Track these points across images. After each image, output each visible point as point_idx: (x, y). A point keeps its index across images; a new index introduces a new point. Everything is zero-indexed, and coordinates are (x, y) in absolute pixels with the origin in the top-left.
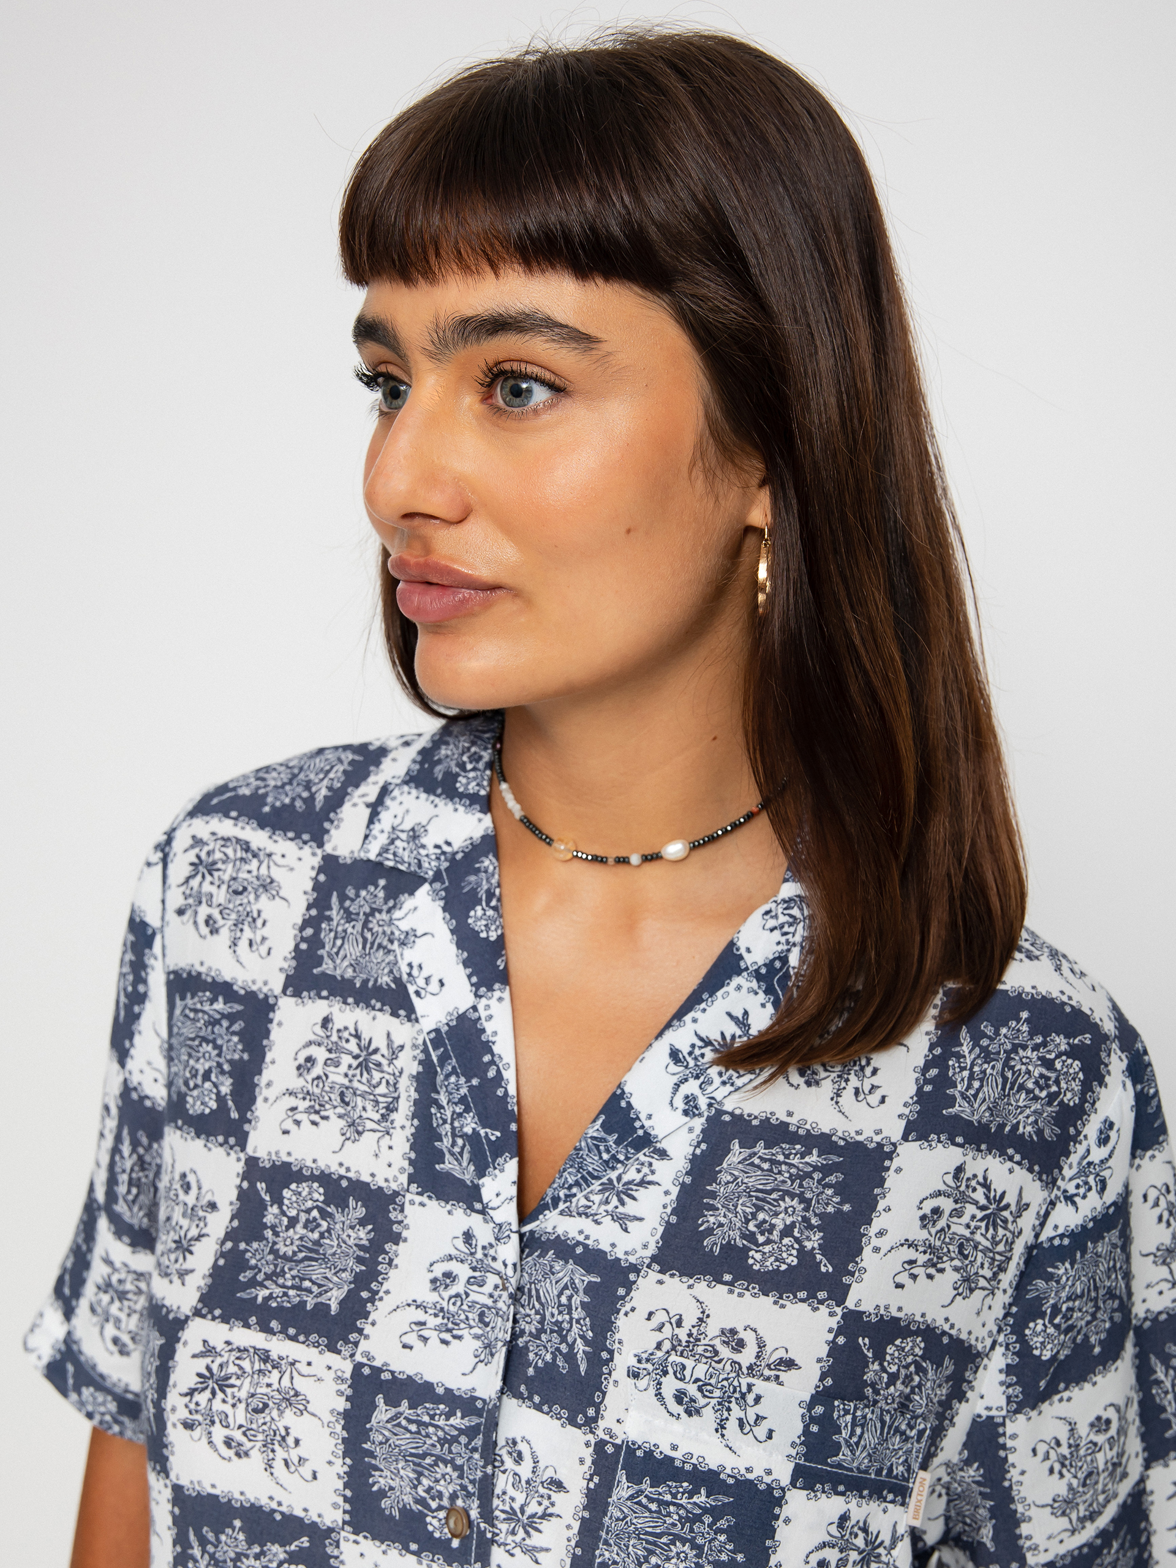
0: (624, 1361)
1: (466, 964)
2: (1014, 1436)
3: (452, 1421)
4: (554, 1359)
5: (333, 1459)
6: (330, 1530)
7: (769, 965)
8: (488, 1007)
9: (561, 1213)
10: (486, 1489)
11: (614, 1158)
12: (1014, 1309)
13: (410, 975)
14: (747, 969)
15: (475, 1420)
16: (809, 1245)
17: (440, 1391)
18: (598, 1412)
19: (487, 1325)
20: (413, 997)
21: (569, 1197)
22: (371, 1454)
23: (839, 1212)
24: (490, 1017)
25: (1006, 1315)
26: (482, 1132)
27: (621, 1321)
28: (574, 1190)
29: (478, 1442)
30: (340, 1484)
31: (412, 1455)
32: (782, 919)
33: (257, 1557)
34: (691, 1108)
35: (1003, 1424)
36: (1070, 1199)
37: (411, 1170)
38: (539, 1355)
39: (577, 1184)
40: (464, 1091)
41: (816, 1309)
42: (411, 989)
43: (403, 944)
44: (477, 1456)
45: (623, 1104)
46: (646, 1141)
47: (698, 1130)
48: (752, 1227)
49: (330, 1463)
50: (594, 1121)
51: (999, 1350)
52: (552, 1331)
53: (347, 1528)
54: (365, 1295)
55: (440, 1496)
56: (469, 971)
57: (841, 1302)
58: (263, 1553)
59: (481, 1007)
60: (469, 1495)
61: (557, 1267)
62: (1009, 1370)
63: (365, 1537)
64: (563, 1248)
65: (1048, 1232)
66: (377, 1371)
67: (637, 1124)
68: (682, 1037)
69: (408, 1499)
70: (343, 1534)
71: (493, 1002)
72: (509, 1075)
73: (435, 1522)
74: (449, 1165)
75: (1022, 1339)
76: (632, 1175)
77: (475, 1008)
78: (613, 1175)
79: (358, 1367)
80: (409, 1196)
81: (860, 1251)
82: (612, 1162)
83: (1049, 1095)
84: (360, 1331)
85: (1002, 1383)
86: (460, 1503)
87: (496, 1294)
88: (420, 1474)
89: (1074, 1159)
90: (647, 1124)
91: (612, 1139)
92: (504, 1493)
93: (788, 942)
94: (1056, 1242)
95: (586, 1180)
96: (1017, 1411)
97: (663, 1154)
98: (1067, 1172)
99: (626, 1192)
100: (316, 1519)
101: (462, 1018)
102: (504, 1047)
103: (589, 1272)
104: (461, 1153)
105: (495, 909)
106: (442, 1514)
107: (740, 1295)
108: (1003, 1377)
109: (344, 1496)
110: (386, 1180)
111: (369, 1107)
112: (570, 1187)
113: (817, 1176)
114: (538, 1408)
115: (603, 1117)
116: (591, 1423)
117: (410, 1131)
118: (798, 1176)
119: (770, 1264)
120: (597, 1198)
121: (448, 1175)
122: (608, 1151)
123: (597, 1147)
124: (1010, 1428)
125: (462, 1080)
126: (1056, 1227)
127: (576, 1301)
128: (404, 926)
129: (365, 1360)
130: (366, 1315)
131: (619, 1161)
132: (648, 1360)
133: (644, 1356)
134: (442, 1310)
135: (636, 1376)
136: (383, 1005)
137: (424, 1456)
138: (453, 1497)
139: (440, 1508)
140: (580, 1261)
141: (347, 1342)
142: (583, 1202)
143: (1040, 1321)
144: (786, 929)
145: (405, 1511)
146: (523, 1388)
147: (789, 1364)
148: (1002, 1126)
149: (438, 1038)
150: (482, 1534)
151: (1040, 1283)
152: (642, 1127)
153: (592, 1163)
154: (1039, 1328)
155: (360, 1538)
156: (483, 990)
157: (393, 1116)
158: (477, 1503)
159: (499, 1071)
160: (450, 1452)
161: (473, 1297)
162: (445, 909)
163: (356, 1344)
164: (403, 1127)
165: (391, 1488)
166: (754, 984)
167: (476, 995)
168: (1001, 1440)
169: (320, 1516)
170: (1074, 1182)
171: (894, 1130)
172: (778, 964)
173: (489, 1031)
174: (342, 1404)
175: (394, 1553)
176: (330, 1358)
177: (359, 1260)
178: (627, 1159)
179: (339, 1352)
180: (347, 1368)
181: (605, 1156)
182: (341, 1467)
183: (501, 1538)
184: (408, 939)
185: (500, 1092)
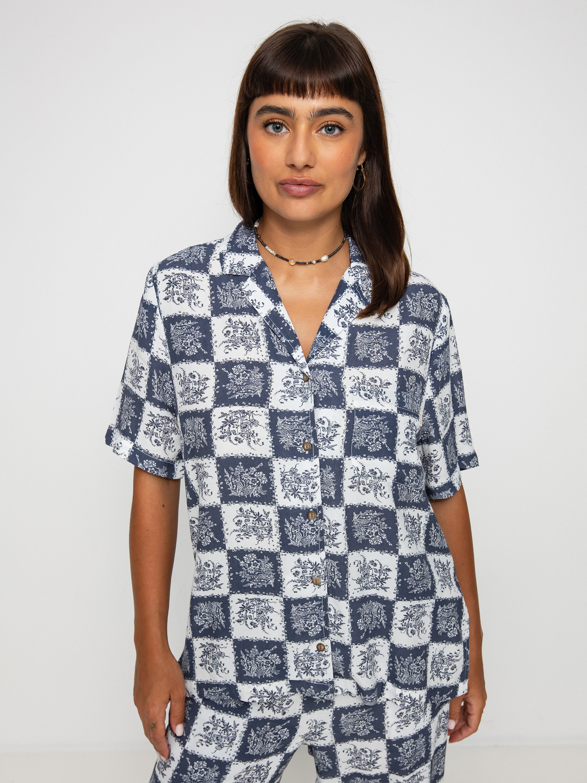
0: (347, 390)
1: (269, 297)
2: (436, 403)
3: (300, 419)
4: (327, 394)
5: (268, 437)
6: (269, 459)
7: (354, 285)
8: (279, 308)
9: (315, 359)
10: (314, 434)
11: (326, 341)
12: (431, 369)
13: (253, 303)
14: (349, 286)
15: (307, 417)
16: (384, 354)
17: (295, 412)
18: (345, 403)
19: (303, 392)
20: (256, 309)
21: (316, 355)
22: (279, 433)
23: (389, 345)
24: (280, 311)
25: (429, 370)
26: (288, 341)
27: (343, 381)
28: (318, 352)
29: (310, 422)
30: (271, 444)
31: (291, 431)
32: (354, 272)
33: (247, 472)
34: (344, 325)
35: (433, 401)
36: (439, 337)
37: (270, 355)
38: (322, 395)
39: (318, 350)
40: (279, 331)
41: (391, 369)
42: (255, 307)
43: (247, 295)
44: (310, 426)
45: (325, 327)
46: (334, 336)
47: (347, 331)
48: (369, 352)
49: (267, 439)
50: (318, 333)
51: (429, 380)
52: (324, 388)
53: (274, 457)
54: (267, 391)
55: (300, 440)
56: (270, 299)
57: (397, 366)
58: (249, 471)
59: (277, 308)
60: (309, 438)
61: (320, 372)
62: (432, 385)
63: (280, 458)
64: (320, 367)
65: (435, 347)
66: (276, 410)
67: (331, 332)
68: (336, 307)
69: (291, 444)
70: (273, 459)
71: (280, 306)
72: (291, 325)
73: (300, 449)
74: (279, 353)
75: (434, 376)
76: (333, 345)
77: (275, 308)
78: (328, 346)
79: (270, 410)
80: (271, 363)
81: (398, 353)
82: (327, 343)
83: (431, 309)
84: (268, 400)
85: (431, 389)
86: (306, 441)
87: (303, 384)
88: (294, 436)
89: (438, 327)
90: (333, 331)
91: (324, 337)
92: (320, 434)
93: (357, 278)
94: (438, 349)
95: (320, 349)
96: (436, 396)
97: (340, 338)
98: (437, 331)
99: (333, 349)
100: (264, 456)
101: (272, 312)
102: (287, 318)
103: (329, 371)
104: (282, 349)
105: (273, 281)
106: (301, 446)
107: (371, 369)
108: (431, 387)
109: (272, 447)
110: (263, 360)
111: (252, 341)
112: (316, 352)
113: (381, 337)
114: (327, 407)
115: (320, 332)
116: (344, 407)
117: (266, 345)
118: (376, 338)
119: (376, 361)
120: (325, 353)
121: (280, 355)
122: (324, 340)
123: (321, 340)
124: (435, 401)
125: (278, 328)
126: (437, 345)
127: (328, 379)
128: (246, 290)
129: (272, 408)
130: (269, 396)
131: (328, 342)
132: (354, 388)
133: (353, 387)
134: (289, 391)
135: (352, 392)
136: (247, 312)
137: (294, 430)
138: (304, 440)
139: (301, 444)
140: (326, 369)
141: (266, 404)
142: (321, 354)
143: (437, 371)
144: (356, 275)
145: (291, 448)
146: (320, 404)
147: (389, 384)
148: (423, 318)
149: (267, 318)
150: (315, 447)
151: (436, 360)
152: (332, 332)
153: (321, 344)
154: (438, 372)
155: (278, 459)
156: (276, 303)
157: (259, 342)
158: (312, 439)
159: (288, 324)
160: (301, 427)
161: (296, 386)
162: (257, 284)
163: (268, 404)
164: (263, 345)
165: (286, 442)
166: (352, 290)
167: (275, 305)
168: (433, 405)
169: (265, 455)
170: (440, 333)
171: (397, 323)
172: (356, 284)
173: (281, 315)
174: (268, 421)
175: (289, 460)
176: (262, 409)
177: (262, 382)
178: (331, 341)
179: (264, 407)
180: (267, 411)
181: (324, 342)
182: (270, 439)
183: (321, 447)
184: (249, 293)
185: (290, 330)
